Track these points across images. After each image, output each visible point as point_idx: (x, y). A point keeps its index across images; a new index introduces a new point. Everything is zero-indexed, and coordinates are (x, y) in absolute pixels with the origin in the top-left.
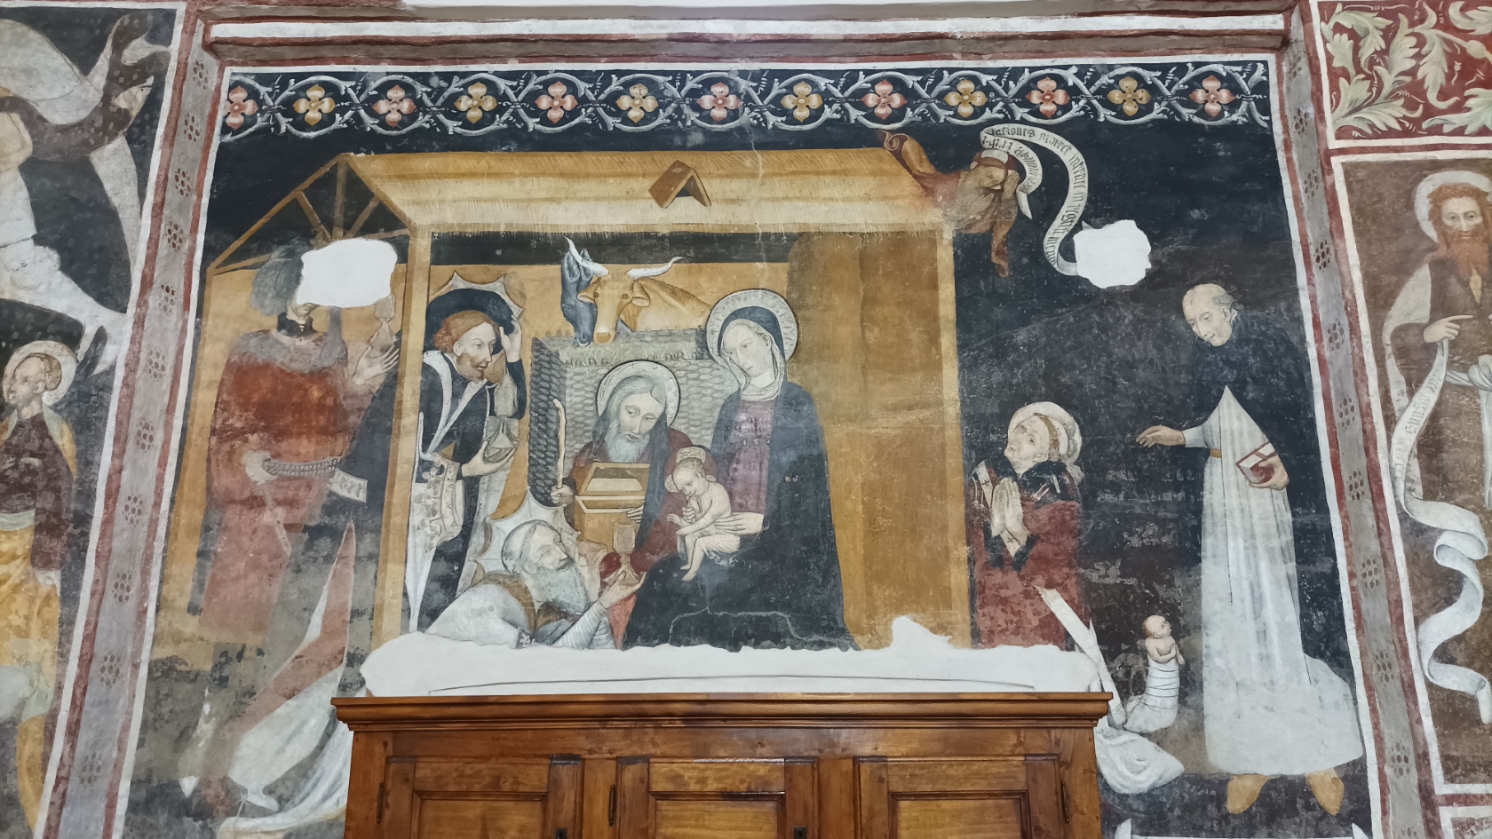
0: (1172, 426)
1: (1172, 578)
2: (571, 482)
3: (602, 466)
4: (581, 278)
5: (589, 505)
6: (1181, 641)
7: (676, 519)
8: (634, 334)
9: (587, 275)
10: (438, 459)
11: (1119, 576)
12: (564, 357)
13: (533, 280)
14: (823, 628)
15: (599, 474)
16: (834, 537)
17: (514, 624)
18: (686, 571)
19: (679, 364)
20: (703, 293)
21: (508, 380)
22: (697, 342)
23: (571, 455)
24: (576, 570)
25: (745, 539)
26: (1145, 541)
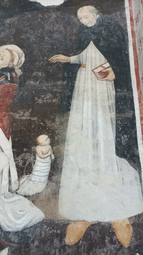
0: (65, 55)
1: (55, 117)
6: (55, 148)
11: (29, 116)
26: (44, 101)
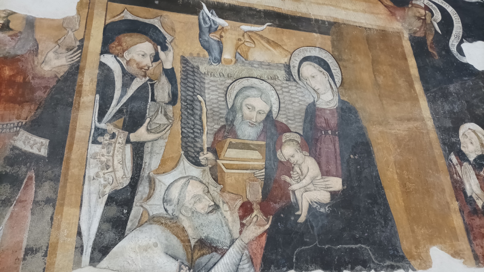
2: (213, 150)
3: (234, 141)
4: (211, 26)
5: (228, 167)
7: (288, 179)
8: (247, 62)
9: (215, 24)
10: (110, 128)
12: (203, 69)
13: (180, 22)
14: (392, 256)
15: (232, 146)
16: (384, 194)
17: (175, 258)
18: (299, 216)
19: (276, 82)
20: (286, 45)
21: (164, 79)
22: (286, 71)
23: (211, 132)
24: (221, 213)
25: (333, 194)
